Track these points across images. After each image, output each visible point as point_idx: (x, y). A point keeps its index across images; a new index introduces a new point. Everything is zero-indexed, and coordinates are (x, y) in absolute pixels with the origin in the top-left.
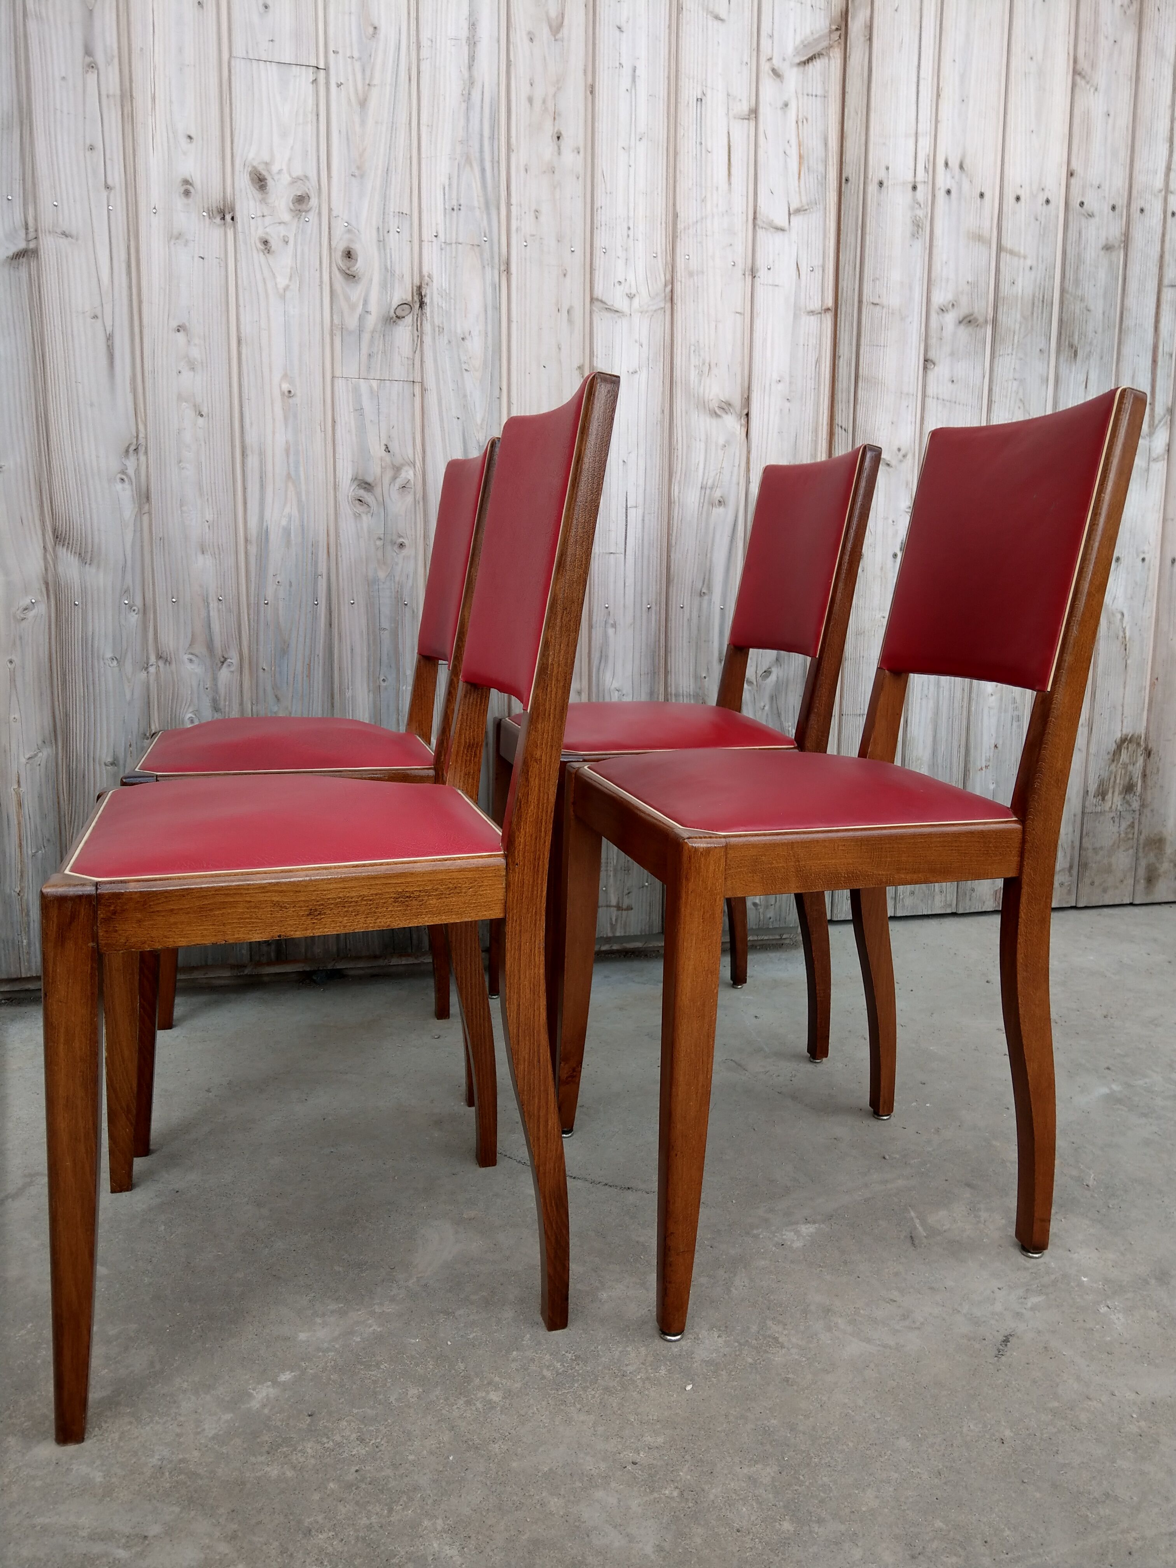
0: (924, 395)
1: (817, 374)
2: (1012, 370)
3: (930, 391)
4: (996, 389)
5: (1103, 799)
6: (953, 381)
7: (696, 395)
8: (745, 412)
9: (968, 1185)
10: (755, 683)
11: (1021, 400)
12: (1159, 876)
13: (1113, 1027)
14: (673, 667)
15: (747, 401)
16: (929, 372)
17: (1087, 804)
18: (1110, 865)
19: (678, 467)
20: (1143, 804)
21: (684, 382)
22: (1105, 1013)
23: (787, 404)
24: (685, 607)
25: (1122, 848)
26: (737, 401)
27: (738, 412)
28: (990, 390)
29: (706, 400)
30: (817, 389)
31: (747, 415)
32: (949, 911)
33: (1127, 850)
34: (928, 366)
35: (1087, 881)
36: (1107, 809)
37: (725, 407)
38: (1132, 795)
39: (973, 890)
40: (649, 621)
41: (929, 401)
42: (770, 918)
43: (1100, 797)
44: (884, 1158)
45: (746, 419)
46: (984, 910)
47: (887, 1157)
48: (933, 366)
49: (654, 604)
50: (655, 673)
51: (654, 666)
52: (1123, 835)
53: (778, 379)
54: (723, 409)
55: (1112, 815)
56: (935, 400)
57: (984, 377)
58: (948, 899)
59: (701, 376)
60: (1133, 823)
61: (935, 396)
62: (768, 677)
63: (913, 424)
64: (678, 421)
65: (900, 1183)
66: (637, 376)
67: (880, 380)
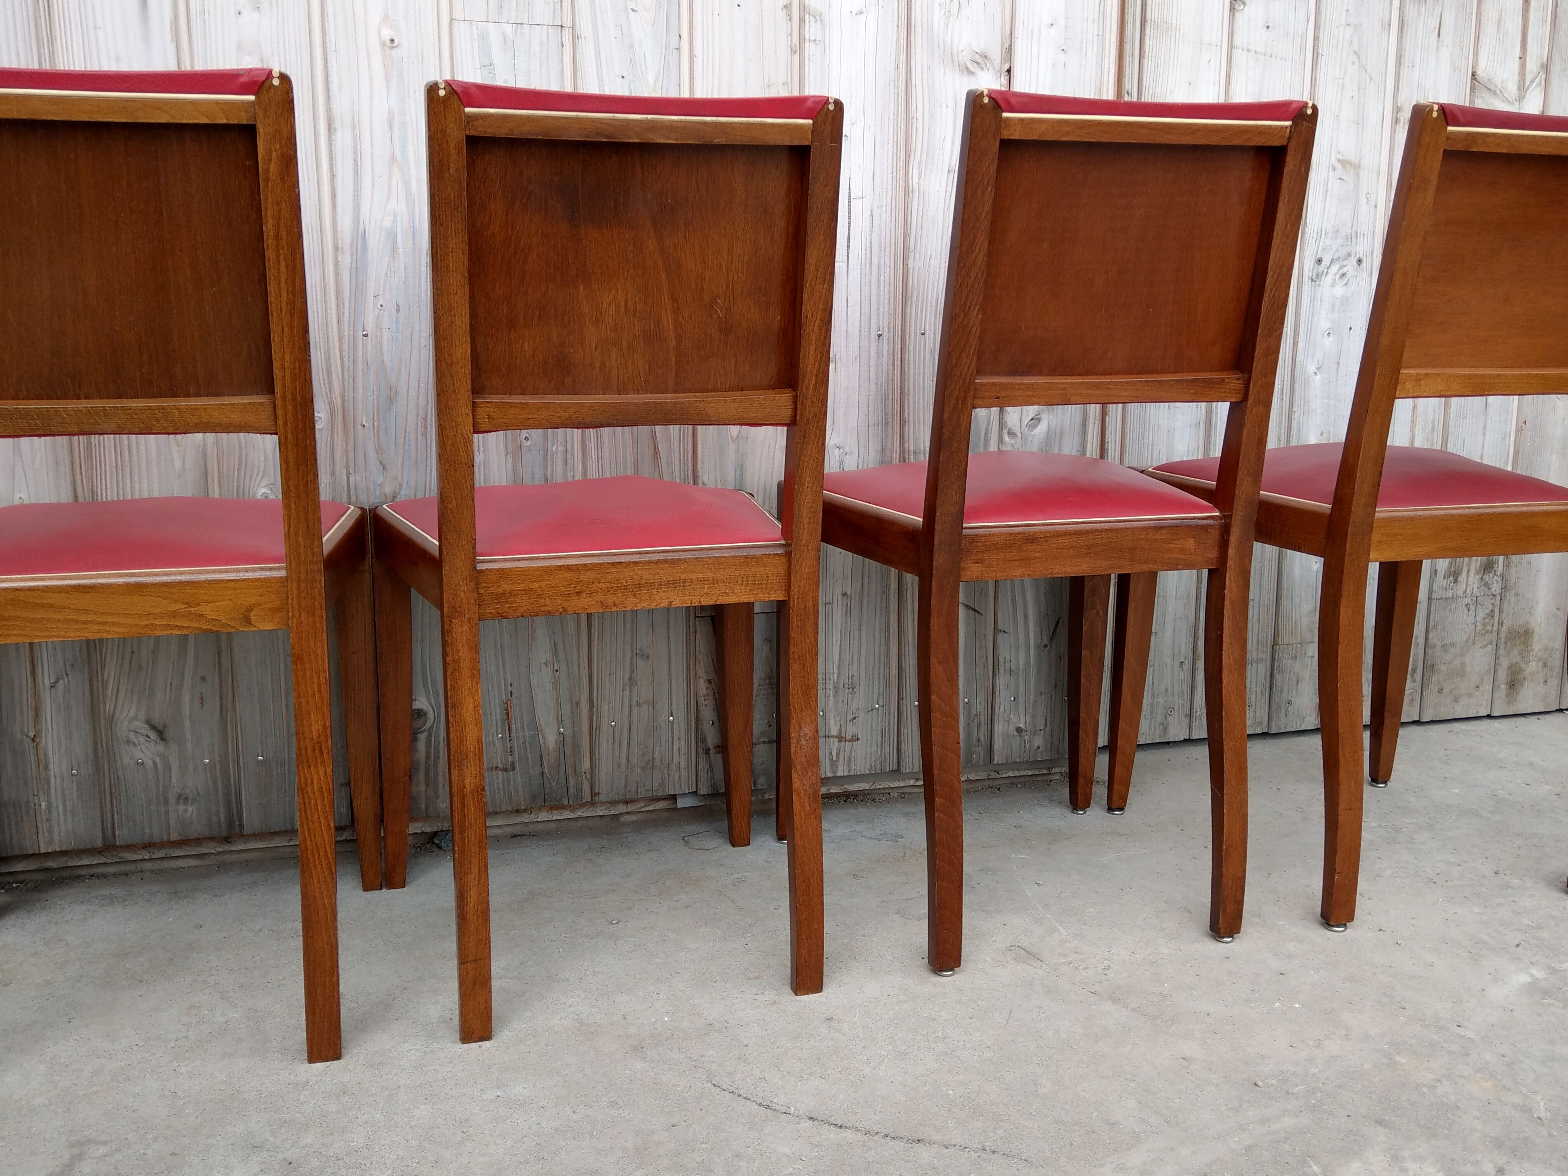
0: (1231, 47)
1: (1101, 16)
2: (1344, 13)
3: (1238, 40)
4: (1324, 38)
5: (1456, 581)
6: (1268, 27)
7: (942, 45)
8: (1007, 67)
9: (1380, 1122)
10: (1019, 435)
11: (1355, 52)
12: (1524, 679)
13: (1511, 888)
14: (911, 415)
15: (1009, 51)
16: (1237, 14)
17: (1435, 588)
18: (1463, 665)
19: (918, 142)
20: (1506, 586)
21: (925, 26)
22: (1495, 869)
23: (1062, 56)
24: (927, 333)
25: (1477, 646)
26: (996, 54)
27: (998, 68)
28: (1316, 39)
29: (955, 52)
30: (1102, 36)
31: (1009, 71)
32: (1259, 731)
33: (1485, 646)
34: (1237, 7)
35: (1434, 687)
36: (1460, 593)
37: (980, 60)
38: (1491, 575)
39: (1290, 703)
40: (879, 353)
41: (1237, 53)
42: (1039, 748)
43: (1452, 578)
44: (1256, 1084)
45: (1007, 78)
46: (1303, 728)
47: (1260, 1083)
48: (1242, 7)
49: (886, 329)
50: (887, 423)
51: (886, 414)
52: (1479, 627)
53: (1051, 22)
54: (977, 63)
55: (1467, 600)
56: (1245, 52)
57: (1308, 21)
58: (1258, 715)
59: (949, 17)
60: (1492, 611)
61: (1245, 47)
62: (1036, 426)
63: (1217, 85)
64: (917, 79)
65: (1288, 1122)
66: (862, 18)
67: (1174, 26)
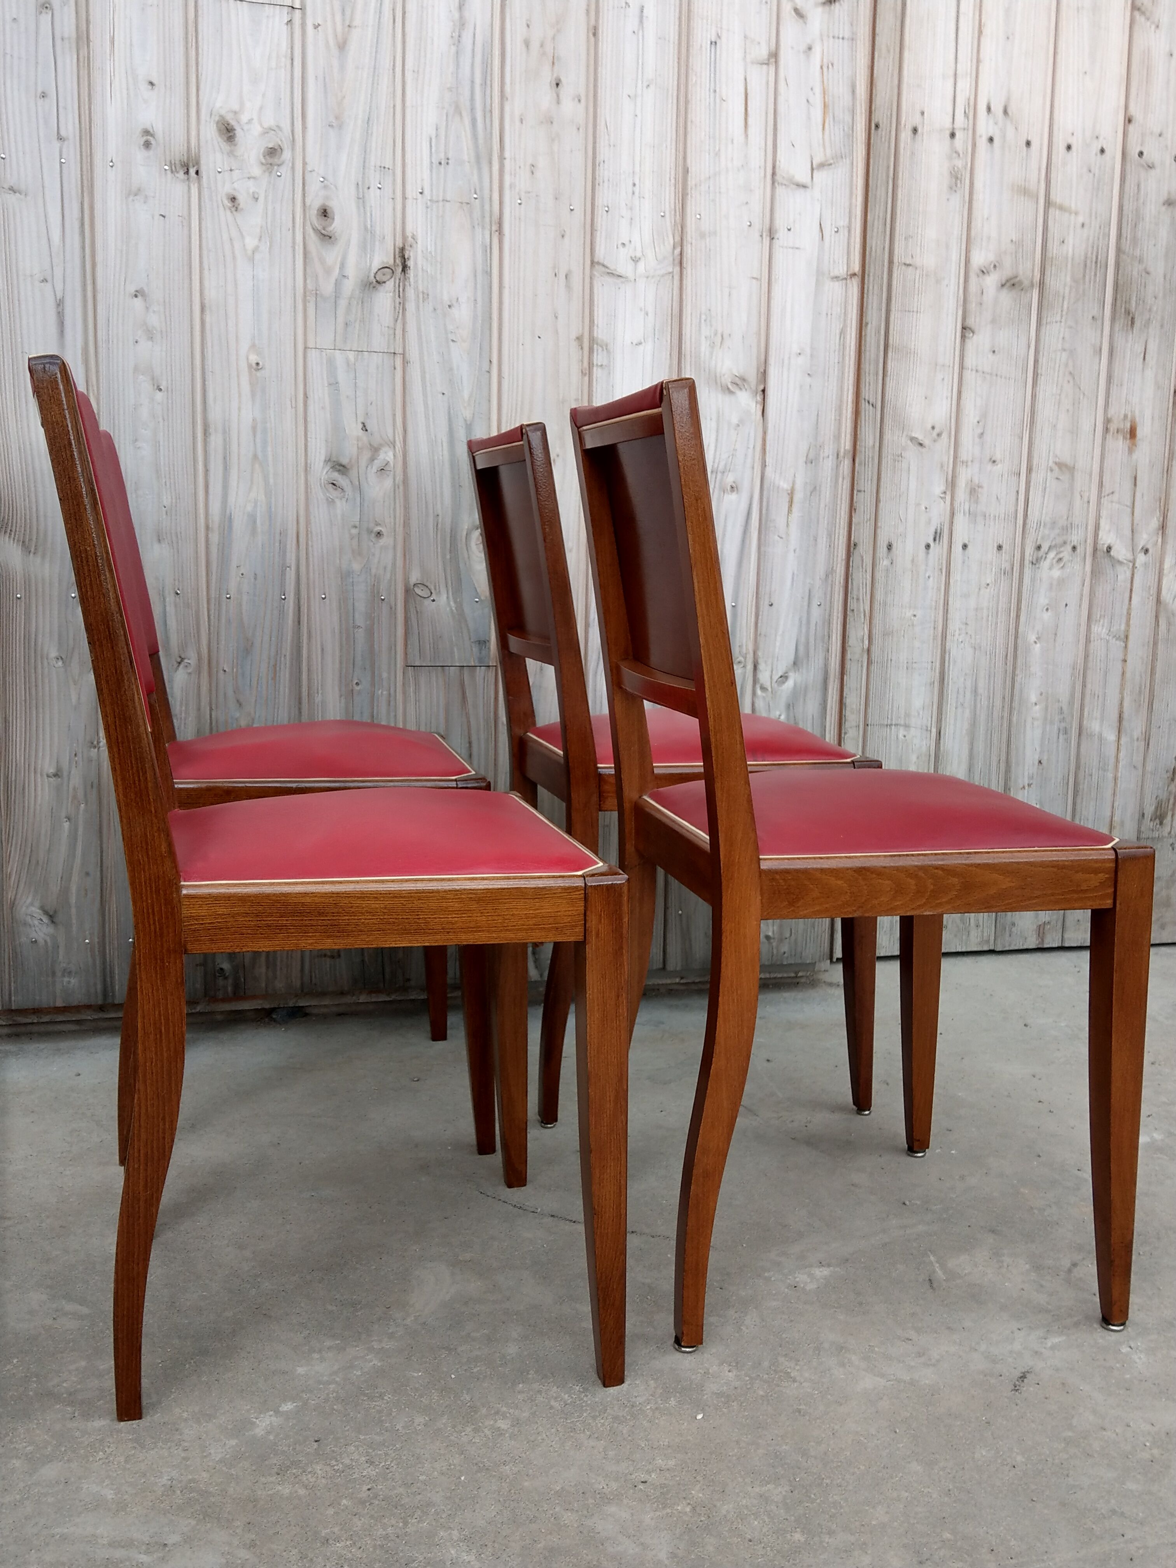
0: (962, 367)
1: (842, 346)
2: (1061, 339)
3: (969, 363)
4: (1043, 361)
5: (1161, 823)
6: (994, 352)
7: (707, 370)
8: (762, 387)
9: (992, 1231)
10: (770, 689)
11: (1070, 373)
15: (763, 375)
16: (967, 340)
17: (1143, 829)
21: (693, 355)
23: (808, 379)
26: (752, 376)
27: (754, 388)
28: (1036, 361)
29: (718, 375)
30: (841, 363)
31: (764, 391)
32: (986, 948)
34: (967, 335)
36: (1165, 834)
37: (739, 382)
39: (1013, 924)
41: (967, 374)
42: (785, 953)
43: (1158, 821)
44: (904, 1204)
45: (762, 397)
46: (1025, 947)
47: (907, 1203)
48: (972, 334)
53: (799, 352)
54: (737, 384)
55: (1171, 841)
56: (974, 372)
57: (1029, 347)
58: (985, 934)
59: (713, 347)
61: (974, 368)
62: (784, 682)
63: (949, 399)
66: (641, 347)
67: (913, 350)
